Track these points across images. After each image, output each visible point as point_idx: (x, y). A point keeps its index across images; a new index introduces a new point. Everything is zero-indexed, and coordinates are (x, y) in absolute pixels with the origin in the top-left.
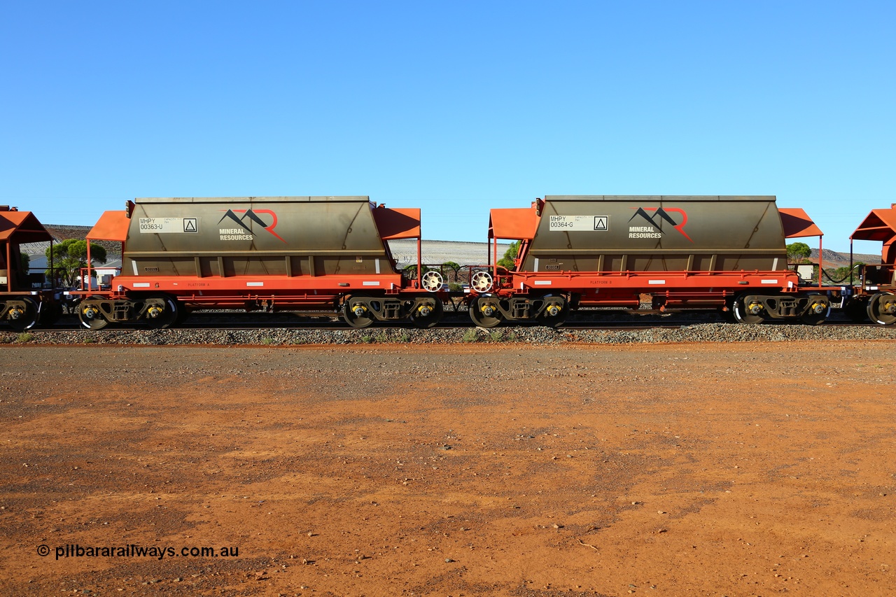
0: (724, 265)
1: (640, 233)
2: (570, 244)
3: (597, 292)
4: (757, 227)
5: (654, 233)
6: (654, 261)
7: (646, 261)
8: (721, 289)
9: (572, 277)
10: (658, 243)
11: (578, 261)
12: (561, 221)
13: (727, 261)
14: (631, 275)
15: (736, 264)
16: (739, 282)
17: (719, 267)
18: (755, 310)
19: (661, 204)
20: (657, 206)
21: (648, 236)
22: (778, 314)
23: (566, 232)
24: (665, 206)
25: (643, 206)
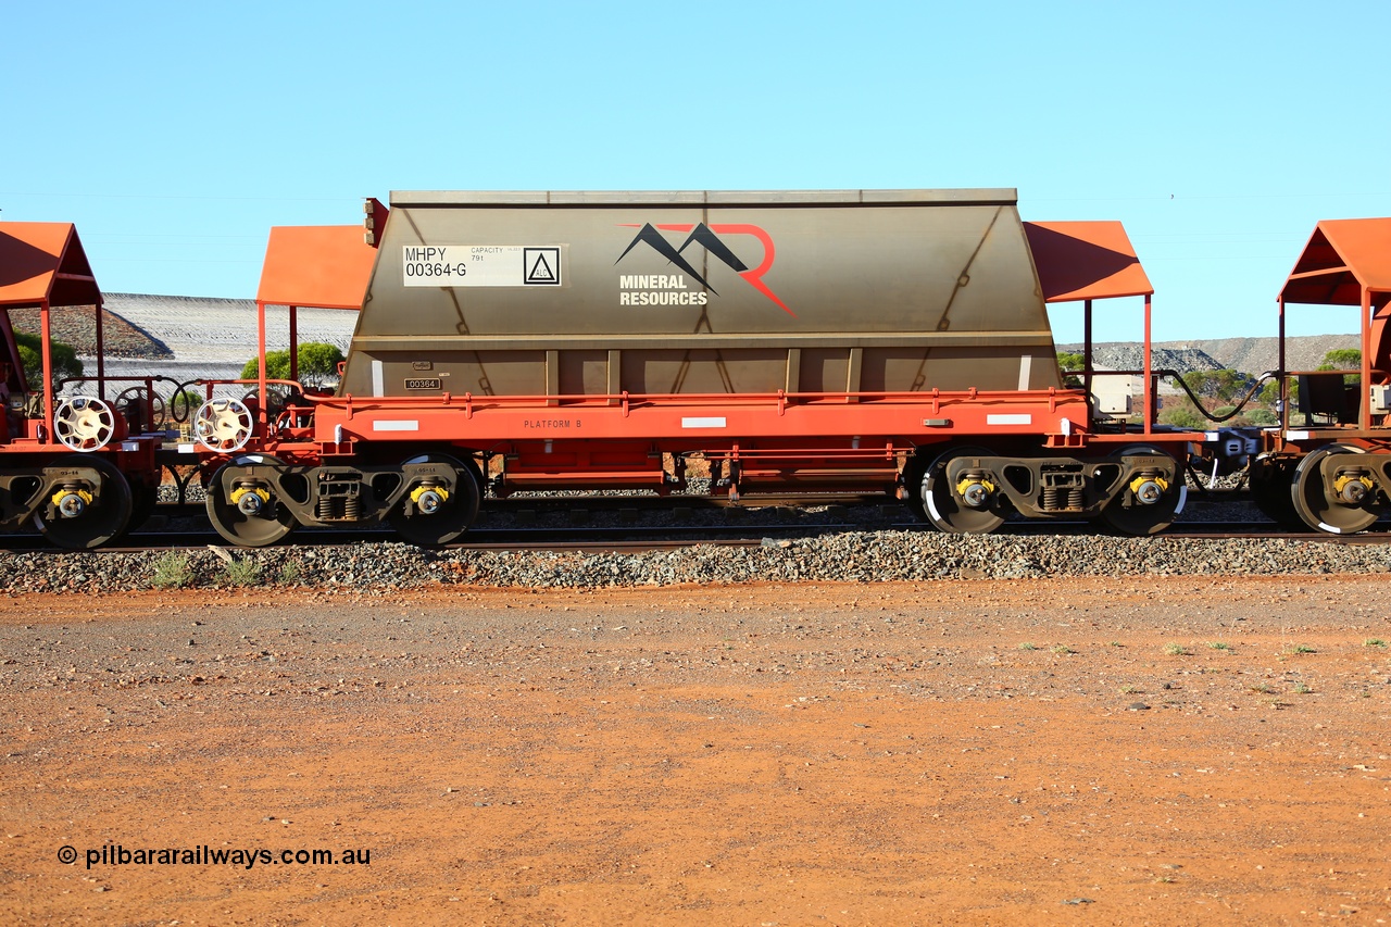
0: (887, 378)
1: (649, 291)
2: (463, 322)
3: (548, 449)
4: (965, 273)
5: (688, 290)
6: (694, 365)
7: (673, 366)
8: (880, 440)
9: (474, 409)
10: (702, 317)
11: (492, 369)
12: (434, 260)
13: (891, 364)
14: (634, 404)
15: (919, 373)
16: (927, 422)
17: (871, 383)
18: (973, 495)
19: (705, 215)
20: (694, 218)
21: (673, 299)
22: (1036, 508)
23: (450, 290)
24: (716, 218)
25: (655, 218)
